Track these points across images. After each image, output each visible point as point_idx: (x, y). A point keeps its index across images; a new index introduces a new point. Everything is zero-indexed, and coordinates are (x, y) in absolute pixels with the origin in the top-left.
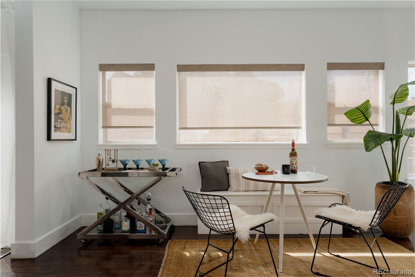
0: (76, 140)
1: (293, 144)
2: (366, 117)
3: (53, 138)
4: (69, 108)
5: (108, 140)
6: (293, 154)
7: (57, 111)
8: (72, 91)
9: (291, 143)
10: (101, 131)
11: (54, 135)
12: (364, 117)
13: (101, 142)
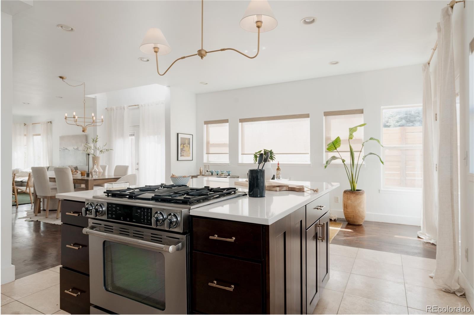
0: (192, 160)
1: (278, 164)
2: (335, 148)
3: (179, 159)
4: (188, 145)
5: (209, 160)
6: (278, 169)
7: (182, 147)
8: (190, 137)
9: (277, 163)
10: (205, 156)
11: (180, 158)
12: (334, 147)
13: (205, 161)
